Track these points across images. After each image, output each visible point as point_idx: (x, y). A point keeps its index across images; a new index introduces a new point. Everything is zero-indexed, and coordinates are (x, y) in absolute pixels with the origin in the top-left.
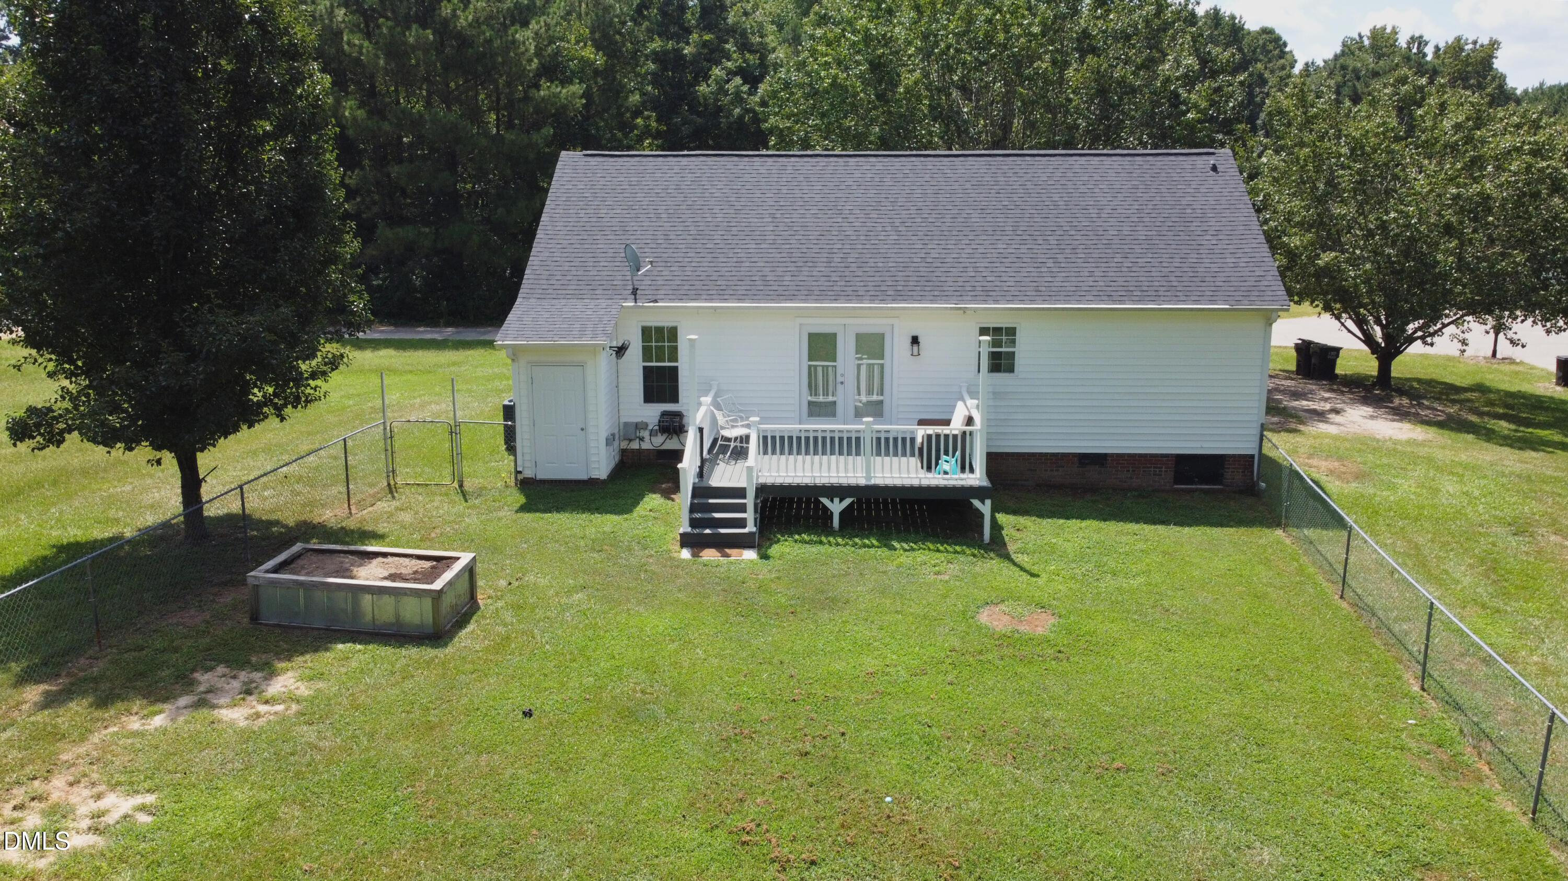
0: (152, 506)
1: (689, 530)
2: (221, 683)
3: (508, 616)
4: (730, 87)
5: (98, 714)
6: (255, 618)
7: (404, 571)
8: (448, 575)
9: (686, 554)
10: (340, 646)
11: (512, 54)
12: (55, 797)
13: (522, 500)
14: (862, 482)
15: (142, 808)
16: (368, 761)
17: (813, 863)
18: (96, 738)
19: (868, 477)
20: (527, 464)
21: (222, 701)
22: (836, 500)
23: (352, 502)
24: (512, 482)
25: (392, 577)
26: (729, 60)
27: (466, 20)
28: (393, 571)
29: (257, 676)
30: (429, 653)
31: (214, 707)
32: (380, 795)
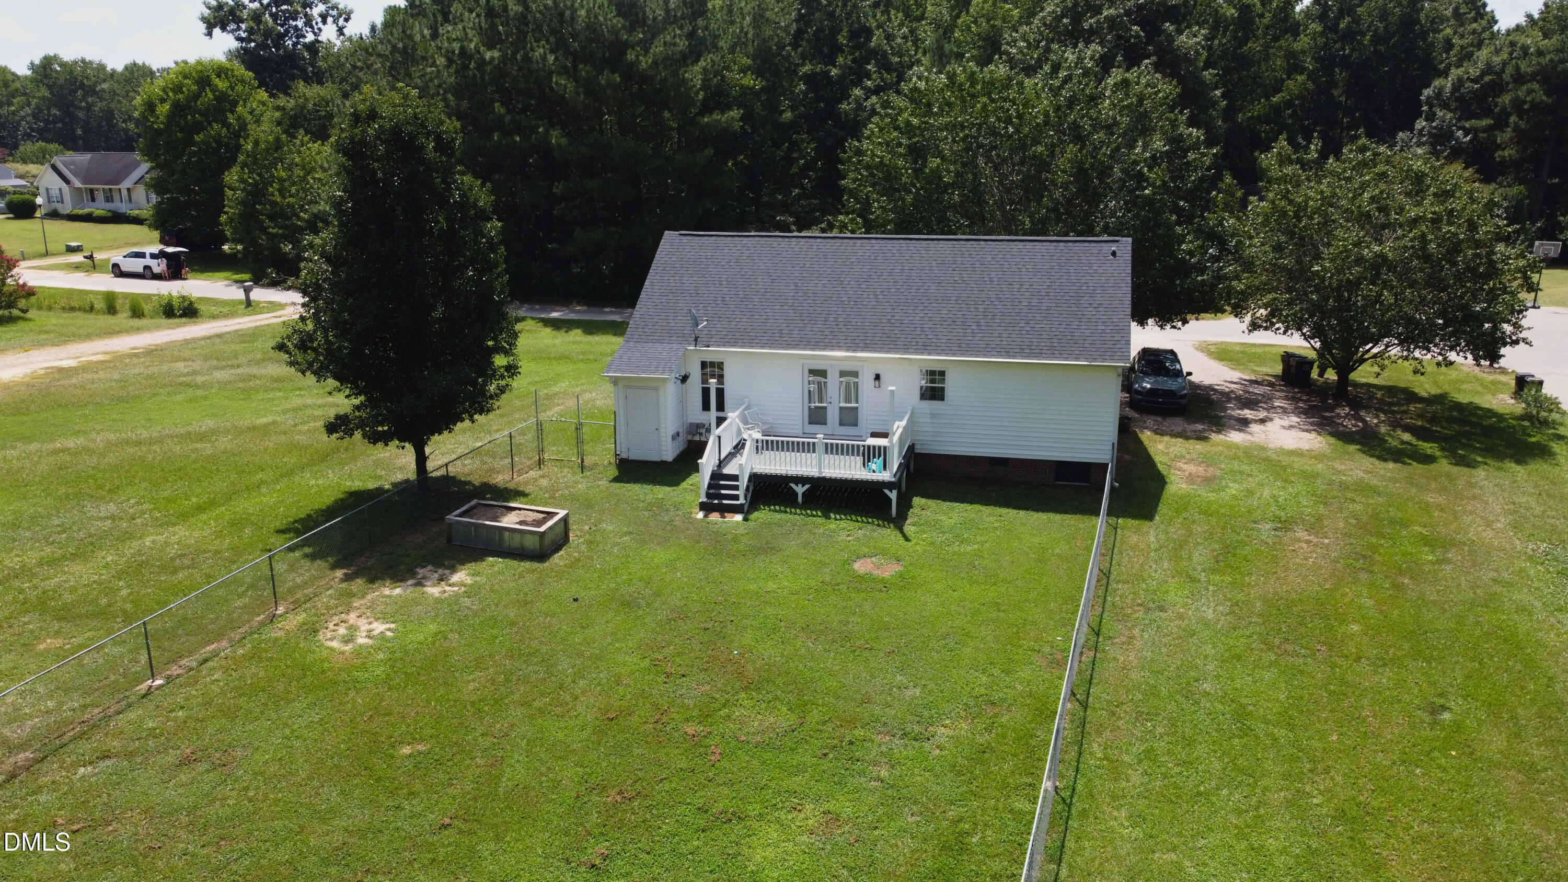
0: (401, 468)
1: (705, 500)
2: (428, 574)
3: (583, 547)
4: (868, 104)
5: (370, 586)
6: (449, 541)
7: (528, 519)
8: (550, 523)
9: (701, 515)
10: (491, 559)
11: (683, 89)
12: (351, 622)
13: (616, 473)
14: (817, 475)
15: (389, 629)
16: (493, 616)
17: (683, 676)
18: (369, 597)
19: (820, 472)
20: (623, 450)
21: (429, 583)
22: (800, 485)
23: (515, 470)
24: (613, 460)
25: (521, 523)
26: (869, 79)
27: (646, 63)
28: (522, 519)
29: (447, 572)
30: (536, 565)
31: (424, 586)
32: (495, 632)
